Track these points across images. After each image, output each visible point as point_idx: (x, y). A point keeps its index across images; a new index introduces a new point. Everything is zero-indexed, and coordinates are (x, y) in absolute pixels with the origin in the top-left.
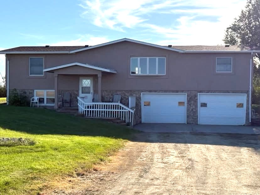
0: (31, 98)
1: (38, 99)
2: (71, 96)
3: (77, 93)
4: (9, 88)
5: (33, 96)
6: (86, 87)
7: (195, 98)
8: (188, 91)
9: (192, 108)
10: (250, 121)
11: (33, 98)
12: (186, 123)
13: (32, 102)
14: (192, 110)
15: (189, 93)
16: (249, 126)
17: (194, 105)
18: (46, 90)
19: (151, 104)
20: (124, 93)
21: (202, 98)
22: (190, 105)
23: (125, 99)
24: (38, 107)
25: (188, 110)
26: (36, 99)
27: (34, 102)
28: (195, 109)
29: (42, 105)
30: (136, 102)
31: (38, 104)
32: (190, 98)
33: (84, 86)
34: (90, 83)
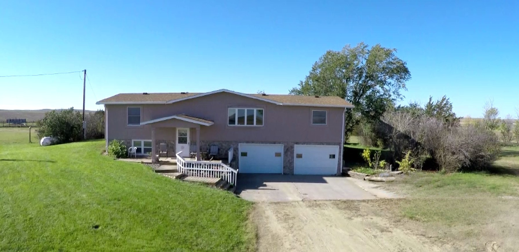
1: (135, 149)
2: (168, 146)
3: (174, 143)
5: (131, 146)
7: (291, 149)
9: (288, 159)
10: (341, 172)
12: (283, 174)
13: (130, 153)
14: (289, 161)
15: (286, 144)
16: (340, 176)
17: (290, 156)
18: (144, 140)
19: (248, 155)
21: (298, 149)
22: (286, 156)
24: (136, 156)
25: (284, 161)
28: (291, 160)
29: (139, 154)
30: (234, 153)
32: (287, 149)
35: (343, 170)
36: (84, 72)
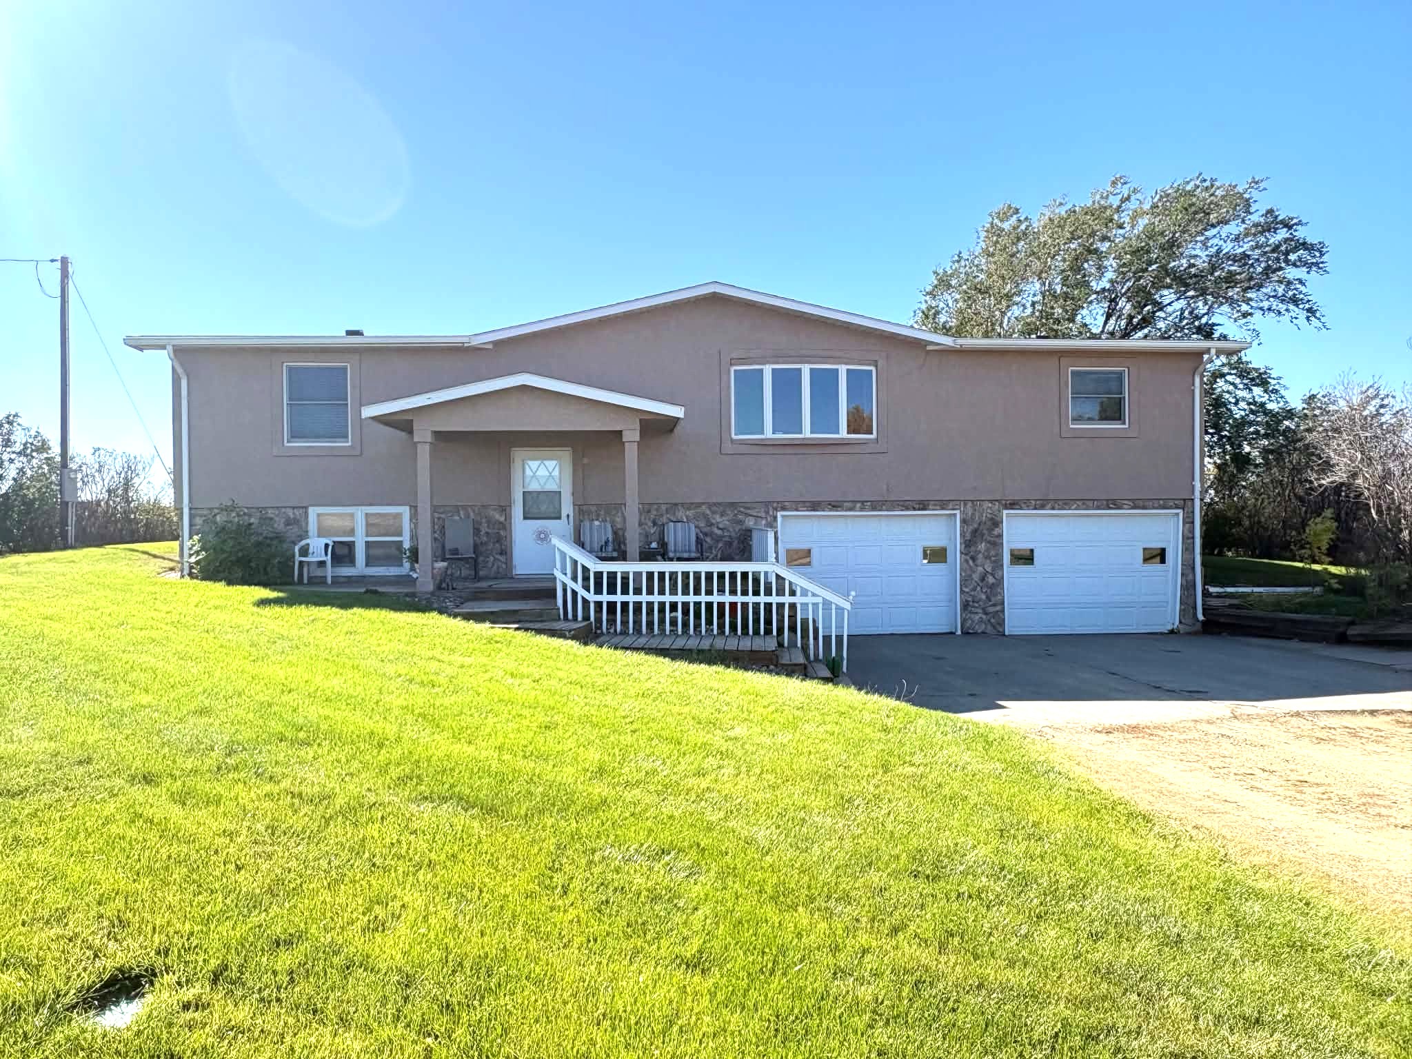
0: (295, 543)
1: (327, 546)
2: (477, 531)
3: (502, 519)
4: (190, 501)
5: (305, 535)
6: (539, 493)
7: (990, 530)
8: (965, 505)
9: (980, 569)
10: (1201, 617)
11: (303, 543)
12: (959, 632)
13: (301, 562)
14: (983, 579)
15: (971, 511)
16: (1195, 633)
17: (987, 557)
18: (363, 508)
19: (814, 559)
20: (705, 516)
22: (973, 559)
23: (708, 539)
24: (329, 581)
25: (965, 581)
26: (317, 546)
27: (309, 563)
28: (993, 575)
29: (346, 571)
31: (329, 571)
32: (975, 531)
33: (534, 487)
34: (556, 473)
35: (1205, 611)
36: (58, 264)
